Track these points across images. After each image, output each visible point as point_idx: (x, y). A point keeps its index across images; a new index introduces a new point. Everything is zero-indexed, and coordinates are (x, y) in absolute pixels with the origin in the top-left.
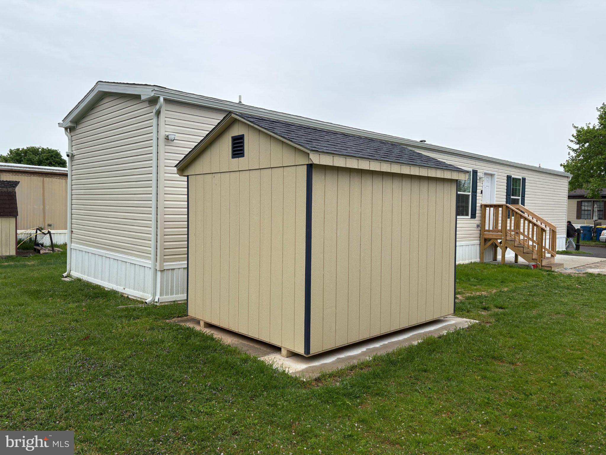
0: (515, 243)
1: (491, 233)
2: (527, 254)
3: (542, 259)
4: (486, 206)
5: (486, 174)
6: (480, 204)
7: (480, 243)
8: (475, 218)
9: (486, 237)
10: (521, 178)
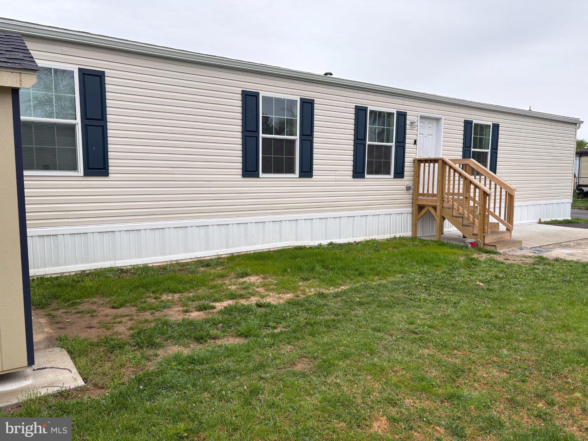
0: (454, 212)
1: (426, 198)
2: (467, 228)
3: (484, 234)
4: (420, 161)
5: (422, 117)
6: (412, 159)
7: (412, 210)
8: (403, 177)
9: (420, 203)
10: (491, 124)
